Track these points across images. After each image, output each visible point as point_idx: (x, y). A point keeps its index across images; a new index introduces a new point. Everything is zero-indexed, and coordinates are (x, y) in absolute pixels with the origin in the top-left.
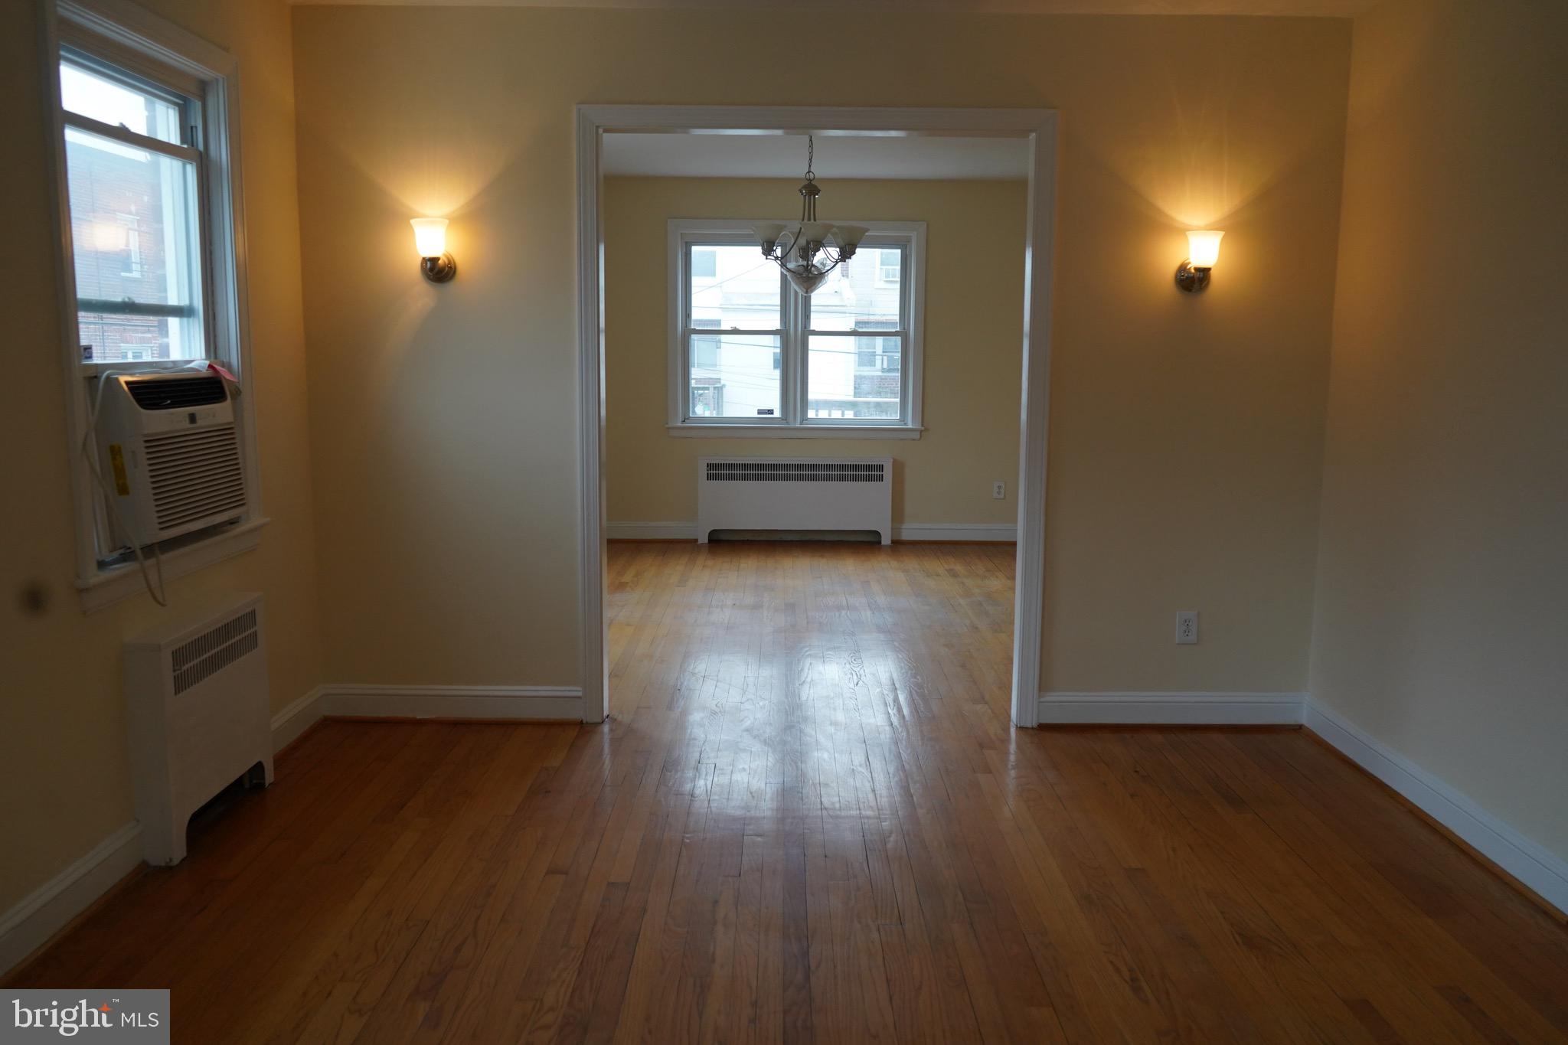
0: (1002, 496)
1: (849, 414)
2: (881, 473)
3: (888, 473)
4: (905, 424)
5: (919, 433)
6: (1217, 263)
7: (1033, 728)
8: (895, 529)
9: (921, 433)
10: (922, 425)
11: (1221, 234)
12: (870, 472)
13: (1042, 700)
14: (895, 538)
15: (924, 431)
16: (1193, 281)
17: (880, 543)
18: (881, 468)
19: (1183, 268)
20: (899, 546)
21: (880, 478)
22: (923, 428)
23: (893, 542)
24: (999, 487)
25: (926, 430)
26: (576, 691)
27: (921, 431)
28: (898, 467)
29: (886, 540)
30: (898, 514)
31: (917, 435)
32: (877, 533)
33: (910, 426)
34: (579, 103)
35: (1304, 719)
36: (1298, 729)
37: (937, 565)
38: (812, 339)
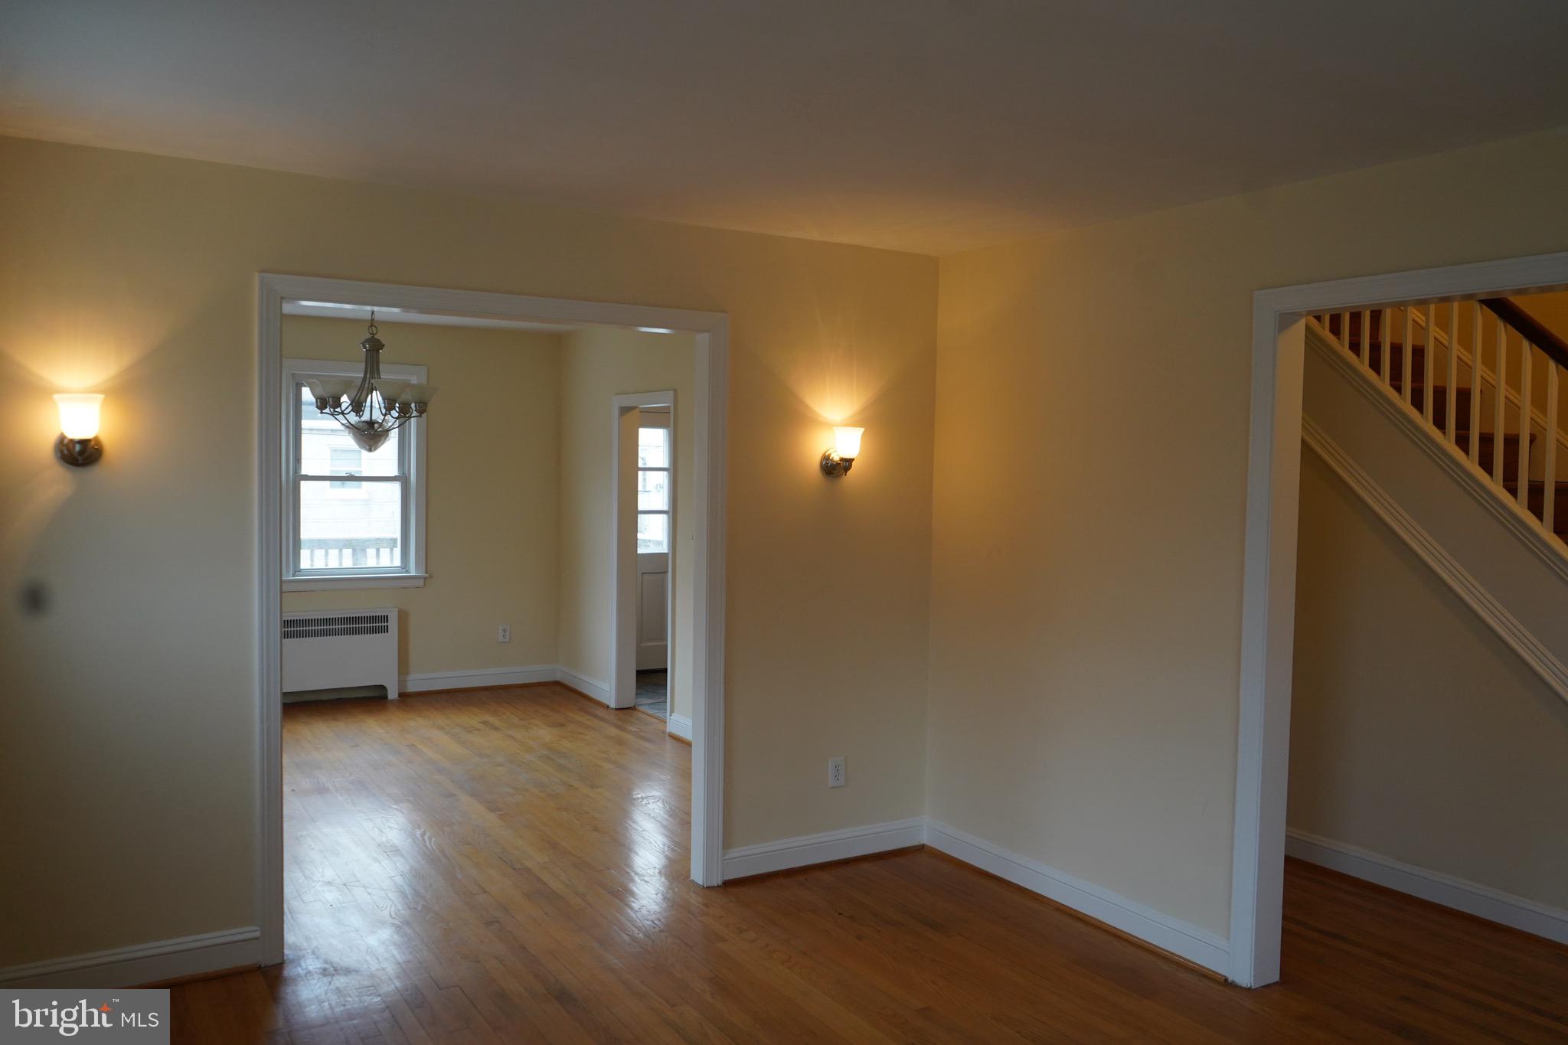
0: (507, 639)
1: (348, 562)
2: (386, 624)
3: (393, 624)
4: (407, 572)
5: (422, 580)
6: (859, 454)
7: (718, 886)
8: (402, 682)
9: (425, 581)
10: (426, 573)
11: (861, 430)
12: (374, 624)
13: (726, 857)
14: (401, 691)
15: (428, 578)
16: (834, 469)
17: (387, 698)
18: (385, 618)
19: (826, 458)
20: (409, 700)
21: (386, 630)
22: (427, 575)
23: (401, 695)
24: (505, 631)
25: (431, 577)
26: (252, 931)
27: (425, 578)
28: (403, 617)
29: (393, 694)
30: (403, 666)
31: (421, 583)
32: (383, 688)
33: (413, 573)
34: (264, 271)
35: (925, 839)
36: (921, 848)
37: (470, 719)
38: (303, 484)
